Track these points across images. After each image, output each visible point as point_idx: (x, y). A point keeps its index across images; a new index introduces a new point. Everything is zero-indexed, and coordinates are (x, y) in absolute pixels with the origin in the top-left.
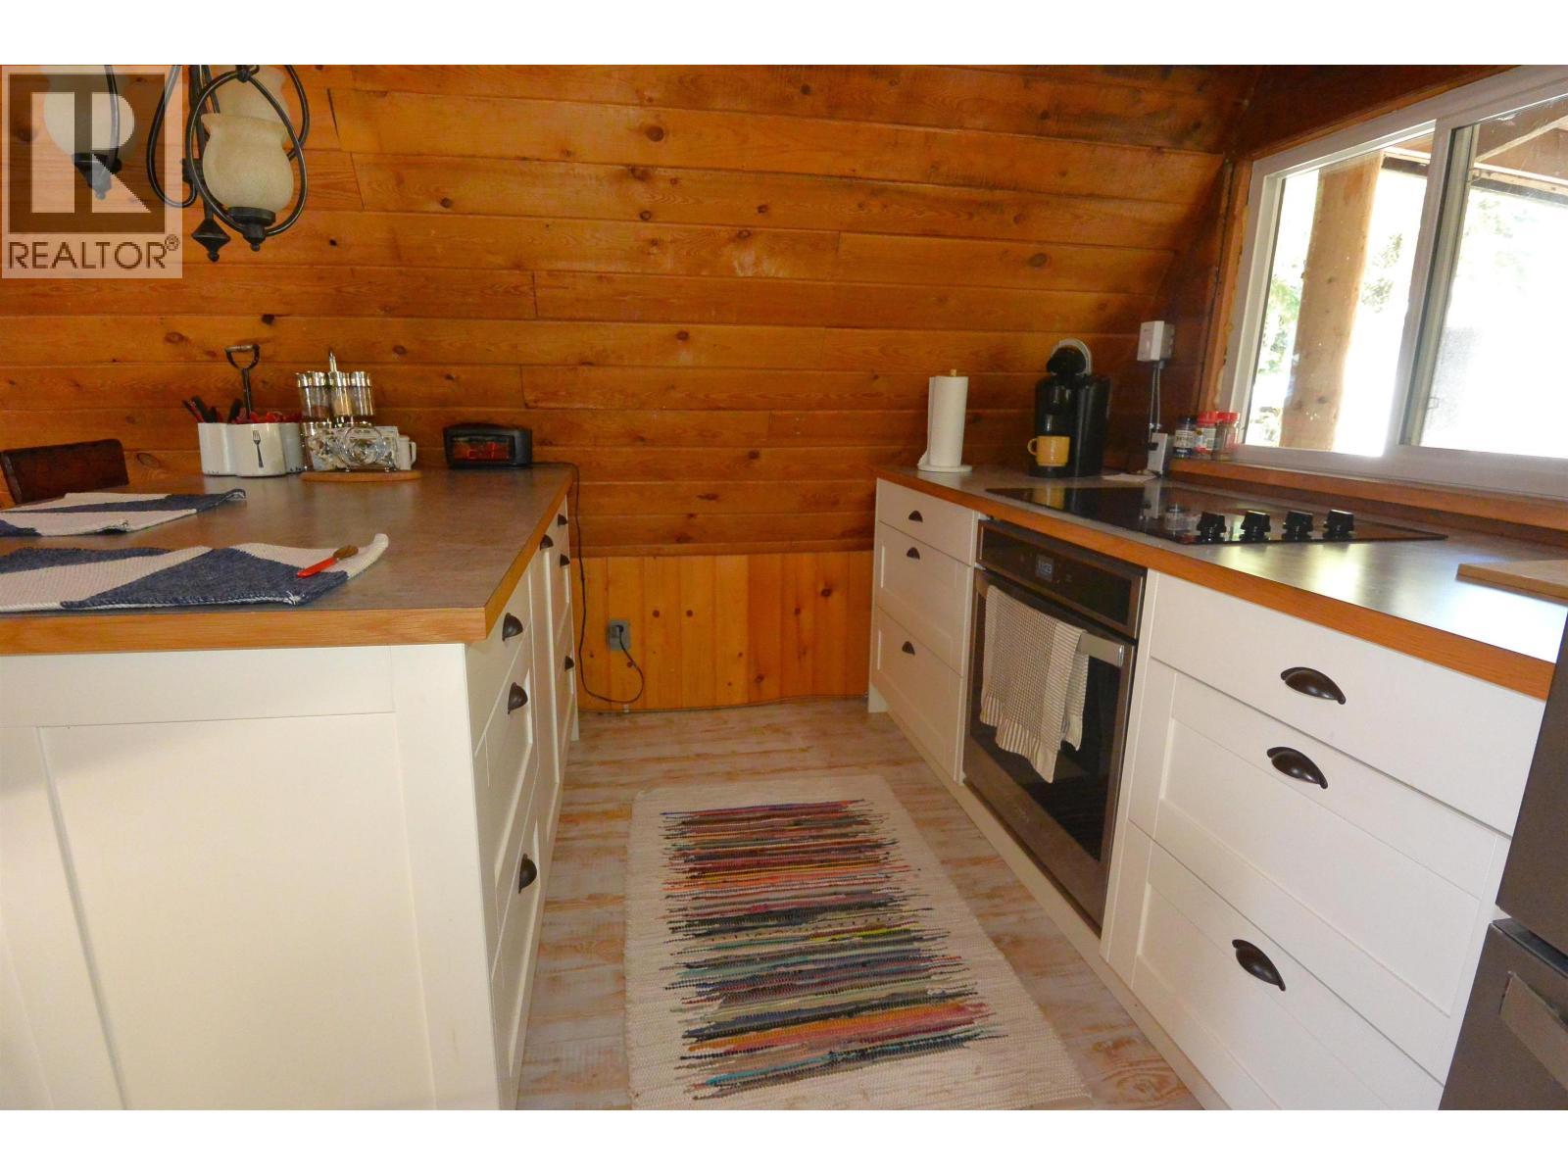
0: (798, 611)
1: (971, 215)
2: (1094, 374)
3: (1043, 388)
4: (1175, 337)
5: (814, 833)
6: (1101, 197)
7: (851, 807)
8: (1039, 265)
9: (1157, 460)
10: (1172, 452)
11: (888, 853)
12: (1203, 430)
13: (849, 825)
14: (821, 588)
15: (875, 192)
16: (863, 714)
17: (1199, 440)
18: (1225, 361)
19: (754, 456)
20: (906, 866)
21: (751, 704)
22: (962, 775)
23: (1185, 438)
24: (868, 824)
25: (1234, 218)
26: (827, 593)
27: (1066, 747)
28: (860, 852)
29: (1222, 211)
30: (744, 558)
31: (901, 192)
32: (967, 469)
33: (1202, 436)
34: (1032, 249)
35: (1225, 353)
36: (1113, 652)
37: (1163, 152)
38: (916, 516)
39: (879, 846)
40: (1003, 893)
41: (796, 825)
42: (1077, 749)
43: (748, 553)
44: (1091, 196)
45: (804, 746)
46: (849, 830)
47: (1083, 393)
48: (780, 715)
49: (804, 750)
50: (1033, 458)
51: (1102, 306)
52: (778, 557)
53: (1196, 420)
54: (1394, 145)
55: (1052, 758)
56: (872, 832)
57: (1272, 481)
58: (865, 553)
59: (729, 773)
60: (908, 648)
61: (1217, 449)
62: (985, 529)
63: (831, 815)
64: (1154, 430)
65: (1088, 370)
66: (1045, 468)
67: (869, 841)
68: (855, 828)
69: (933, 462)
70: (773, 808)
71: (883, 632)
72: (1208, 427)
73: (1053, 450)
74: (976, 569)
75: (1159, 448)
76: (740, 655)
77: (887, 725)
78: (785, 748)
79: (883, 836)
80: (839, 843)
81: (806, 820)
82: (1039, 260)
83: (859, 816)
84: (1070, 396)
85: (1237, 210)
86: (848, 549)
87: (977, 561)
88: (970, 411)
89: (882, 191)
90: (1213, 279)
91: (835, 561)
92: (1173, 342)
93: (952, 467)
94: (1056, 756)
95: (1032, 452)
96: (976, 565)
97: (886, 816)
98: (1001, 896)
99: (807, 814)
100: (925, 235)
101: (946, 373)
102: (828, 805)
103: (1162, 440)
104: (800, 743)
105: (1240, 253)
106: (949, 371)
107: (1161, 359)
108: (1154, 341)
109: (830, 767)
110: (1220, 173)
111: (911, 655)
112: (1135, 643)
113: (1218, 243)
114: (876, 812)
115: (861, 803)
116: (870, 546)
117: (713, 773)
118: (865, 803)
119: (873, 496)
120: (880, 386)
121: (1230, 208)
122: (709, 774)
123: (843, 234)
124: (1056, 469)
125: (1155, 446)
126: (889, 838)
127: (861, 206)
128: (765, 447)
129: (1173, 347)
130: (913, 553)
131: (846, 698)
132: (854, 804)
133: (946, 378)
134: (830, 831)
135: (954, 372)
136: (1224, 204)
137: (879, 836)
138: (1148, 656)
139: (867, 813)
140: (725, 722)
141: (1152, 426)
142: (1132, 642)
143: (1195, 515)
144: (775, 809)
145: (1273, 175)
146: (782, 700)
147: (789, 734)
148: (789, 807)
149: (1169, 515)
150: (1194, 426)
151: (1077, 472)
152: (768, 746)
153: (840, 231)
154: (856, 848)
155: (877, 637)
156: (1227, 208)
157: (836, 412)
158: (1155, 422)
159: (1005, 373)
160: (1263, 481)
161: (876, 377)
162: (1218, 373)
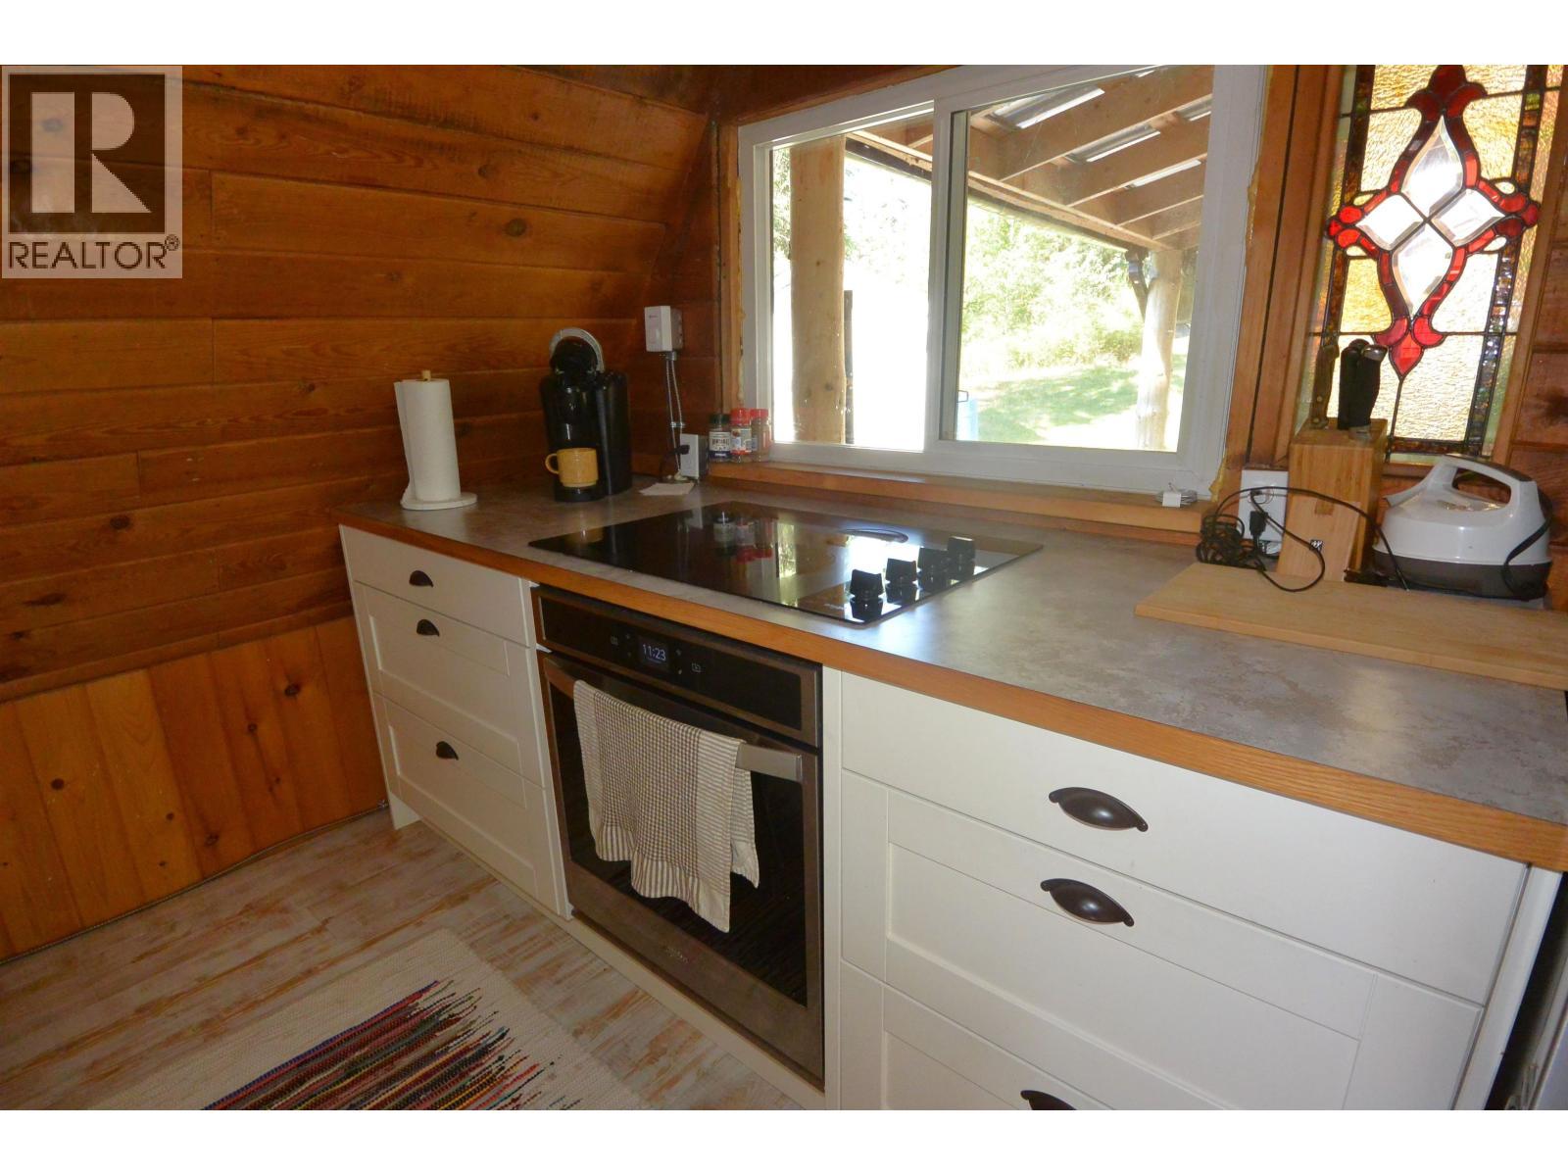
0: (252, 729)
1: (419, 162)
2: (608, 370)
3: (550, 390)
4: (683, 323)
5: (382, 1076)
6: (586, 153)
7: (423, 1003)
8: (518, 234)
9: (690, 465)
10: (707, 456)
11: (501, 1058)
12: (739, 430)
13: (430, 1035)
14: (283, 685)
15: (263, 113)
16: (391, 838)
17: (737, 442)
18: (742, 351)
19: (123, 523)
20: (533, 1068)
21: (206, 878)
22: (569, 907)
23: (720, 441)
24: (458, 1020)
25: (728, 191)
26: (294, 689)
27: (738, 882)
28: (463, 1076)
29: (715, 182)
30: (140, 676)
31: (307, 118)
32: (471, 501)
33: (739, 438)
34: (506, 212)
35: (741, 343)
36: (784, 764)
37: (646, 105)
38: (419, 579)
39: (484, 1051)
40: (665, 1045)
41: (348, 1076)
42: (756, 885)
43: (144, 667)
44: (570, 149)
45: (317, 923)
46: (433, 1043)
47: (600, 396)
48: (264, 880)
49: (319, 930)
50: (557, 478)
51: (595, 287)
52: (200, 659)
53: (729, 421)
54: (866, 130)
55: (724, 902)
56: (467, 1032)
57: (829, 485)
58: (342, 623)
59: (205, 1024)
60: (445, 751)
61: (755, 450)
62: (543, 601)
63: (399, 1029)
64: (677, 430)
65: (601, 367)
66: (573, 491)
67: (467, 1050)
68: (442, 1036)
69: (422, 494)
70: (302, 1061)
71: (394, 727)
72: (744, 427)
73: (579, 467)
74: (540, 653)
75: (691, 451)
76: (170, 816)
77: (427, 839)
78: (286, 938)
79: (484, 1031)
80: (426, 1076)
81: (365, 1057)
82: (517, 228)
83: (439, 1013)
84: (587, 397)
85: (730, 181)
86: (311, 622)
87: (539, 641)
88: (460, 421)
89: (275, 112)
90: (716, 259)
91: (296, 644)
92: (682, 328)
93: (450, 501)
94: (729, 899)
95: (552, 471)
96: (539, 647)
97: (476, 996)
98: (664, 1052)
99: (361, 1046)
100: (350, 184)
101: (416, 374)
102: (388, 1013)
103: (692, 441)
104: (310, 921)
105: (740, 231)
106: (420, 373)
107: (674, 350)
108: (661, 329)
109: (369, 944)
110: (707, 134)
111: (453, 760)
112: (818, 751)
113: (715, 218)
114: (461, 993)
115: (433, 991)
116: (349, 611)
117: (177, 1036)
118: (439, 987)
119: (337, 547)
120: (318, 398)
121: (722, 179)
122: (169, 1042)
123: (218, 177)
124: (587, 490)
125: (685, 450)
126: (493, 1029)
127: (242, 132)
128: (138, 508)
129: (683, 335)
130: (426, 628)
131: (355, 816)
132: (425, 996)
133: (419, 383)
134: (406, 1061)
135: (427, 374)
136: (715, 175)
137: (477, 1036)
138: (840, 767)
139: (447, 1002)
140: (172, 928)
141: (674, 425)
142: (813, 750)
143: (745, 524)
144: (306, 1062)
145: (760, 145)
146: (258, 854)
147: (285, 910)
148: (327, 1047)
149: (717, 526)
150: (727, 426)
151: (610, 492)
152: (260, 945)
153: (210, 170)
154: (451, 1073)
155: (389, 738)
156: (719, 178)
157: (253, 442)
158: (676, 419)
159: (492, 371)
160: (819, 487)
161: (312, 388)
162: (738, 364)
